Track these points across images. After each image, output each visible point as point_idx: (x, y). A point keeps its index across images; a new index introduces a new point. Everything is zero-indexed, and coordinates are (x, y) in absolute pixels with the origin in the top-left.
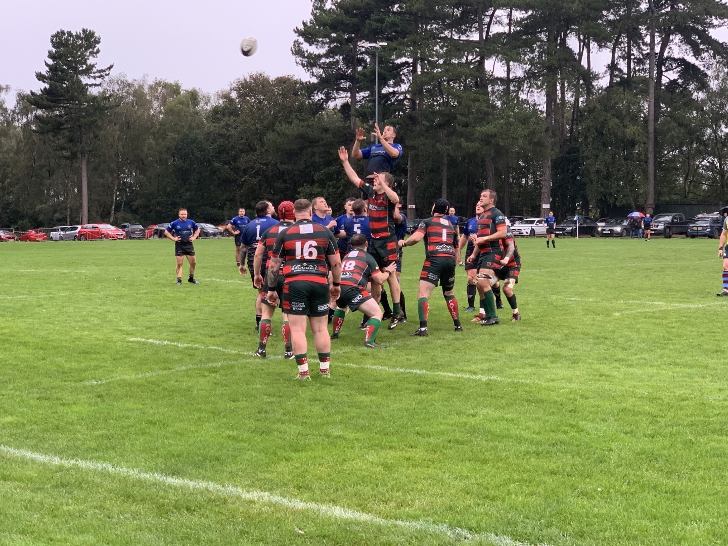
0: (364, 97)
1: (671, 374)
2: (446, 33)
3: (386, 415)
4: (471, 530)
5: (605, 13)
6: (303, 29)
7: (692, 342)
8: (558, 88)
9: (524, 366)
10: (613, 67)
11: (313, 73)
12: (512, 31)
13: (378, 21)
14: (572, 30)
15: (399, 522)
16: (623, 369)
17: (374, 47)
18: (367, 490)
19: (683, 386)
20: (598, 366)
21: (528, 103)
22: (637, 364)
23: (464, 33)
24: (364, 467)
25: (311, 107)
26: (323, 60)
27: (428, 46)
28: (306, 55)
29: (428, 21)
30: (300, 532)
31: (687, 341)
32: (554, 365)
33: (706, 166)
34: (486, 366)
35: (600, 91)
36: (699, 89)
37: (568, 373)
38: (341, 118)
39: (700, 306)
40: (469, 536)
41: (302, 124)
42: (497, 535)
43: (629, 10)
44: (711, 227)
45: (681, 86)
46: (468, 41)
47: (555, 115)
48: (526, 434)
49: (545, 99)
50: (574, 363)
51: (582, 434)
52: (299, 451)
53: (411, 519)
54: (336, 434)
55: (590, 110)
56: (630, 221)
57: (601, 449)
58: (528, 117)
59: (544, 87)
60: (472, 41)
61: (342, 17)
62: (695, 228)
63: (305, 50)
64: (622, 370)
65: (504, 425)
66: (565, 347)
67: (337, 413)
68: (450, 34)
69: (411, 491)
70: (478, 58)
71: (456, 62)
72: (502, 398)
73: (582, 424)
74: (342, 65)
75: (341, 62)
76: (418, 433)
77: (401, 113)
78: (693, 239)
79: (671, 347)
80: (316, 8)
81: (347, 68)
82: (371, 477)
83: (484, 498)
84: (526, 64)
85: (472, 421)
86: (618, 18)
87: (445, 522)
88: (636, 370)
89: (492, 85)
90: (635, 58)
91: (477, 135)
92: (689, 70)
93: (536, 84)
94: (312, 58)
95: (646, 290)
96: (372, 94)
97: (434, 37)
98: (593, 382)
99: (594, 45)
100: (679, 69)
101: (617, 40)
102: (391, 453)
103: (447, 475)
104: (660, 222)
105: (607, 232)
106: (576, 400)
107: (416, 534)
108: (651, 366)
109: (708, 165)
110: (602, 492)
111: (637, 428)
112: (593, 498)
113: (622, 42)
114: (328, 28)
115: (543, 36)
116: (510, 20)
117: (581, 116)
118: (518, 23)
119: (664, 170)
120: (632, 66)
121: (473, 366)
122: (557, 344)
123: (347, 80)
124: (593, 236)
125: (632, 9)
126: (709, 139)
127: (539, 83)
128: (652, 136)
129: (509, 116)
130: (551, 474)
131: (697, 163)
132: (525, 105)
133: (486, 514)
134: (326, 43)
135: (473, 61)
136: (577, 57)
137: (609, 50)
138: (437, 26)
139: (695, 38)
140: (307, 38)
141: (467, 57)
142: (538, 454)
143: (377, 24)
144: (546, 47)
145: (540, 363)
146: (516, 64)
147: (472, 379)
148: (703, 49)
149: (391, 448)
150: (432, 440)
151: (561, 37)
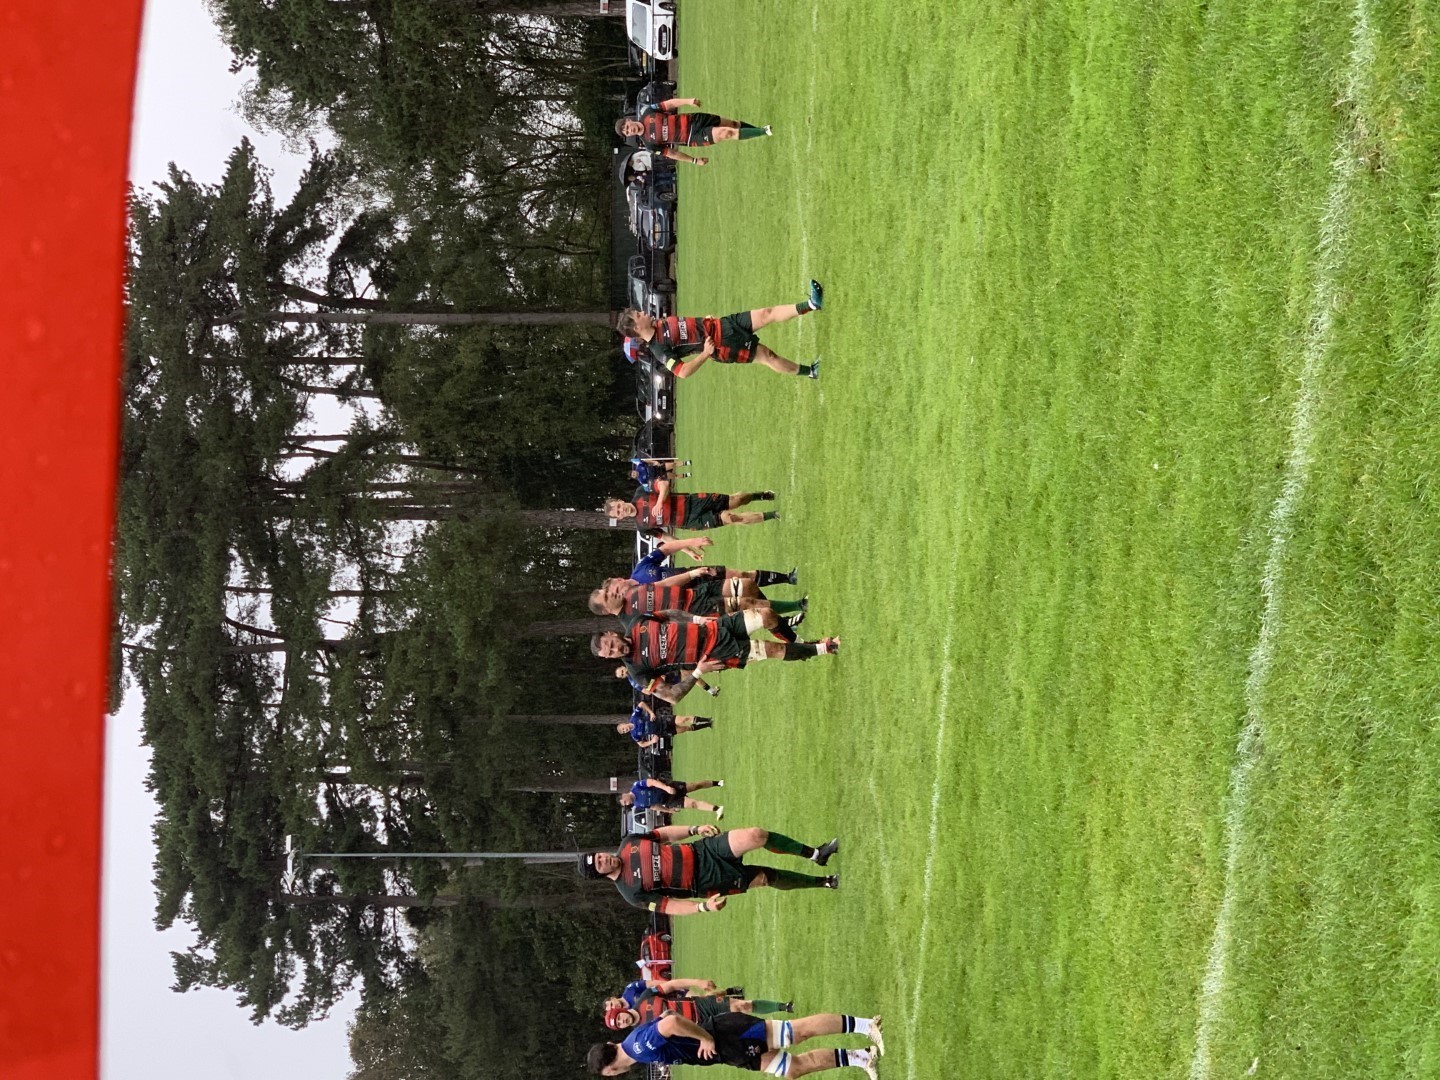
0: (395, 880)
1: (934, 309)
2: (269, 717)
3: (1022, 871)
4: (1240, 723)
5: (238, 408)
6: (255, 1007)
7: (874, 263)
8: (380, 496)
9: (924, 590)
10: (344, 392)
11: (343, 985)
12: (269, 586)
13: (242, 854)
14: (270, 469)
15: (1231, 863)
16: (927, 396)
17: (294, 861)
18: (1169, 922)
19: (957, 288)
20: (922, 446)
21: (412, 555)
22: (917, 369)
23: (270, 681)
24: (1124, 922)
25: (412, 988)
26: (319, 964)
27: (294, 753)
28: (308, 999)
29: (244, 754)
30: (1255, 1065)
31: (872, 273)
32: (921, 531)
33: (538, 214)
34: (924, 663)
35: (391, 416)
36: (390, 231)
37: (936, 503)
38: (436, 925)
39: (805, 239)
40: (1252, 727)
41: (446, 1006)
42: (1249, 673)
43: (235, 362)
44: (655, 206)
45: (383, 263)
46: (287, 673)
47: (434, 503)
48: (1054, 598)
49: (403, 522)
50: (917, 489)
51: (1051, 487)
52: (1098, 1053)
53: (1224, 840)
54: (1061, 975)
55: (425, 435)
56: (642, 357)
57: (1080, 454)
58: (436, 556)
59: (380, 524)
60: (288, 664)
61: (233, 925)
62: (657, 236)
63: (297, 1000)
64: (928, 400)
65: (1036, 637)
66: (885, 505)
67: (1018, 966)
68: (272, 709)
69: (1168, 834)
70: (322, 653)
71: (328, 696)
72: (985, 637)
73: (1032, 487)
74: (329, 927)
75: (323, 927)
76: (1056, 808)
77: (428, 806)
78: (679, 240)
79: (883, 303)
80: (213, 979)
81: (336, 915)
82: (1143, 910)
83: (1178, 691)
84: (334, 559)
85: (1031, 699)
86: (248, 383)
87: (1228, 772)
88: (928, 373)
89: (375, 626)
90: (328, 350)
91: (471, 656)
92: (355, 246)
93: (374, 540)
94: (314, 986)
95: (776, 337)
96: (388, 863)
97: (277, 740)
98: (952, 456)
99: (301, 429)
100: (351, 268)
101: (292, 384)
102: (1095, 865)
103: (1135, 759)
104: (645, 302)
105: (664, 403)
106: (988, 493)
107: (1253, 832)
108: (920, 344)
109: (535, 211)
110: (1162, 463)
111: (1038, 383)
112: (1172, 480)
113: (296, 375)
114: (254, 954)
115: (281, 526)
116: (247, 590)
117: (436, 452)
118: (253, 577)
119: (544, 290)
120: (343, 355)
121: (924, 687)
122: (881, 518)
123: (360, 915)
124: (671, 429)
125: (231, 356)
126: (486, 211)
127: (372, 533)
128: (479, 317)
129: (437, 593)
130: (1129, 555)
131: (532, 231)
132: (415, 561)
133: (1209, 690)
134: (284, 957)
135: (326, 662)
136: (323, 459)
137: (310, 400)
138: (256, 735)
139: (290, 237)
140: (272, 997)
141: (319, 674)
142: (1092, 577)
143: (249, 855)
144: (303, 521)
145: (917, 555)
146: (333, 579)
147: (949, 691)
148: (313, 222)
149: (1085, 865)
150: (1069, 782)
151: (283, 492)
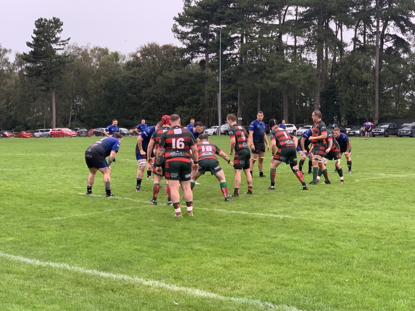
0: (213, 57)
1: (388, 214)
2: (260, 20)
3: (225, 237)
4: (273, 303)
5: (351, 8)
6: (178, 18)
7: (400, 197)
8: (324, 51)
9: (304, 210)
10: (355, 40)
11: (184, 42)
12: (298, 19)
13: (221, 13)
14: (332, 18)
15: (233, 298)
17: (219, 28)
18: (214, 280)
19: (395, 221)
20: (346, 210)
21: (307, 60)
22: (369, 209)
23: (270, 19)
24: (213, 267)
25: (183, 62)
26: (190, 35)
27: (250, 27)
28: (180, 32)
29: (250, 13)
30: (176, 303)
31: (397, 196)
32: (320, 209)
33: (409, 96)
34: (282, 210)
35: (348, 53)
36: (404, 52)
37: (328, 214)
38: (200, 68)
39: (405, 176)
40: (272, 306)
41: (177, 71)
42: (288, 306)
43: (365, 7)
44: (411, 131)
45: (394, 50)
46: (272, 24)
47: (322, 67)
48: (305, 249)
49: (316, 58)
50: (333, 208)
51: (337, 249)
52: (176, 258)
53: (239, 297)
54: (196, 248)
55: (342, 63)
57: (348, 257)
58: (307, 68)
59: (316, 51)
60: (275, 25)
61: (201, 11)
62: (402, 132)
63: (180, 29)
64: (360, 212)
65: (293, 243)
66: (327, 199)
67: (197, 236)
68: (262, 20)
69: (240, 281)
70: (278, 34)
71: (266, 36)
72: (292, 228)
73: (337, 243)
74: (200, 38)
75: (200, 36)
76: (244, 248)
77: (234, 66)
78: (401, 138)
79: (388, 199)
80: (186, 6)
81: (203, 40)
82: (217, 272)
83: (281, 285)
84: (306, 38)
85: (275, 241)
86: (358, 11)
87: (259, 299)
88: (368, 212)
89: (286, 50)
90: (368, 34)
91: (277, 78)
92: (399, 42)
93: (311, 49)
94: (184, 34)
95: (374, 167)
96: (218, 54)
97: (253, 22)
98: (344, 219)
99: (344, 27)
100: (393, 41)
101: (358, 24)
102: (228, 259)
103: (260, 271)
104: (382, 128)
105: (351, 134)
106: (334, 229)
107: (242, 305)
108: (377, 210)
109: (410, 95)
110: (348, 282)
111: (369, 245)
112: (343, 285)
113: (360, 25)
114: (193, 17)
115: (315, 22)
116: (297, 12)
117: (337, 67)
118: (301, 14)
119: (384, 98)
120: (366, 39)
121: (275, 209)
122: (323, 197)
123: (203, 47)
125: (366, 6)
126: (410, 80)
127: (313, 49)
128: (377, 79)
129: (296, 67)
130: (320, 271)
131: (403, 94)
132: (305, 61)
133: (282, 294)
134: (192, 25)
135: (276, 36)
136: (335, 33)
137: (353, 30)
138: (255, 16)
139: (402, 23)
140: (181, 22)
141: (272, 34)
142: (312, 260)
143: (221, 15)
144: (317, 28)
145: (313, 208)
146: (300, 37)
147: (275, 217)
148: (407, 30)
149: (228, 256)
150: (251, 252)
151: (325, 22)
